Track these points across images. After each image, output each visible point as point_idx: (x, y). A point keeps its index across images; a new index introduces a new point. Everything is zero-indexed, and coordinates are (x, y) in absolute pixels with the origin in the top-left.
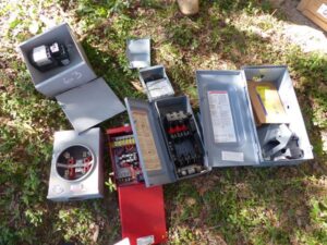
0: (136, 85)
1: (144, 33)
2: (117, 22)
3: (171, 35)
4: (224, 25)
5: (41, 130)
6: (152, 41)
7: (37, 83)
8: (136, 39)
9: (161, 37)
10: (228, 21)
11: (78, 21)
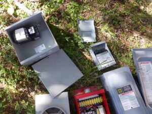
0: (86, 54)
1: (88, 15)
2: (70, 7)
3: (107, 17)
4: (140, 11)
5: (21, 89)
6: (95, 22)
7: (21, 61)
8: (84, 20)
9: (100, 19)
10: (142, 8)
11: (42, 5)
